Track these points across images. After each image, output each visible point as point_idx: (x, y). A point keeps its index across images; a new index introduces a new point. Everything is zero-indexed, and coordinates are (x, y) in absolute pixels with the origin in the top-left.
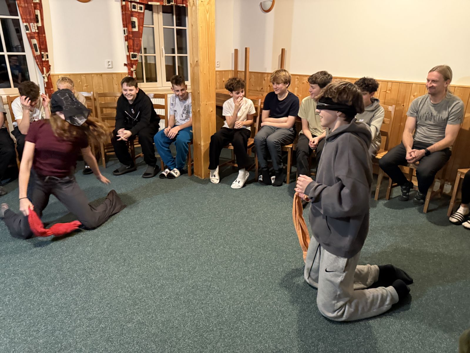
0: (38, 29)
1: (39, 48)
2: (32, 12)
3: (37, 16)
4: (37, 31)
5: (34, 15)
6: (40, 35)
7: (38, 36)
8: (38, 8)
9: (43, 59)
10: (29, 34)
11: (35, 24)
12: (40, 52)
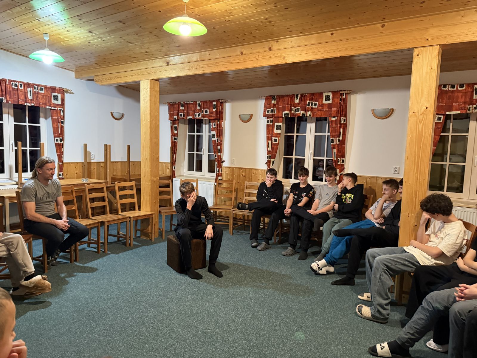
0: (339, 142)
1: (336, 155)
2: (337, 131)
3: (341, 132)
4: (338, 143)
5: (338, 132)
6: (340, 146)
7: (337, 147)
8: (342, 127)
9: (338, 163)
10: (333, 145)
11: (337, 138)
12: (337, 158)
